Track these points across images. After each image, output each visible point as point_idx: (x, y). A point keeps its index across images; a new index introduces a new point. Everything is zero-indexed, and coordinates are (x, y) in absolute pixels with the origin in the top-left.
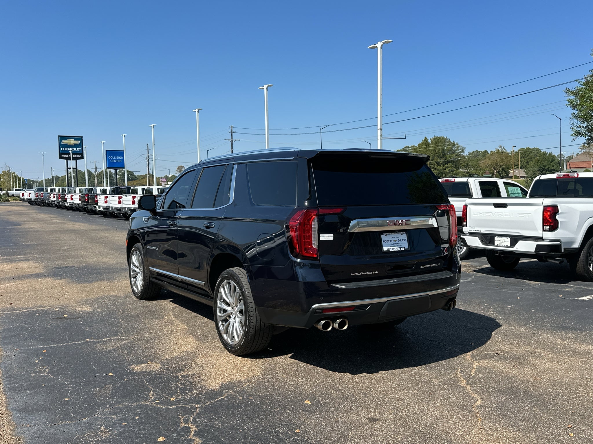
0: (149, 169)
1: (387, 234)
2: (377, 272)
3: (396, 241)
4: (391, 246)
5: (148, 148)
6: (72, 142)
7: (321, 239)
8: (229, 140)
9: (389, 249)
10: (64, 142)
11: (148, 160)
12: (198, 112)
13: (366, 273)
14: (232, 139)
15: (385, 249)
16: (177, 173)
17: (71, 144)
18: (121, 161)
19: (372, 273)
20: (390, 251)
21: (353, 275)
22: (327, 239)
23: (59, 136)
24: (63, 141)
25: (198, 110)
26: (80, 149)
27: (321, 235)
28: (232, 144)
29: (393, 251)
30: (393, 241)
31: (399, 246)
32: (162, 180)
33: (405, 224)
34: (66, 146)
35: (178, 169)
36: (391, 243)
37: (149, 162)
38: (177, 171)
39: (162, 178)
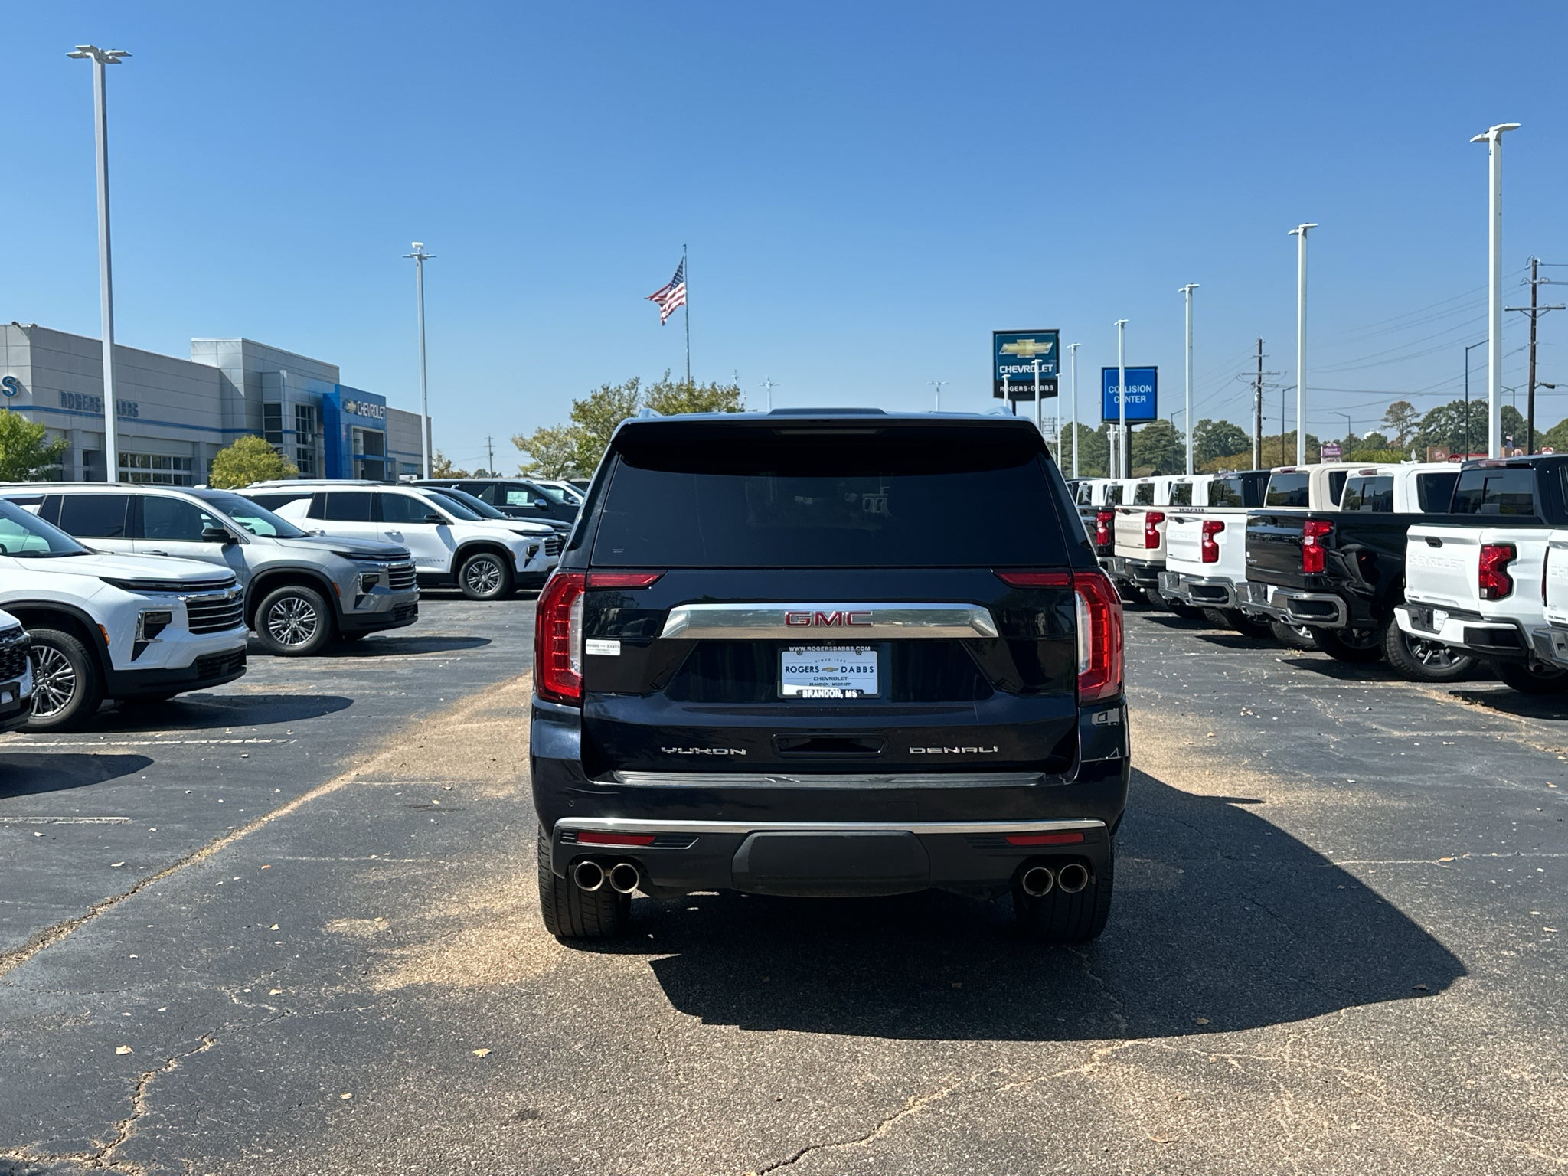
0: (1259, 418)
1: (803, 649)
2: (743, 752)
3: (832, 670)
4: (811, 684)
5: (1260, 353)
6: (1029, 347)
7: (589, 651)
8: (1521, 310)
9: (801, 691)
10: (1009, 348)
11: (1260, 390)
12: (1305, 234)
13: (707, 751)
14: (1534, 304)
15: (789, 690)
16: (1385, 427)
17: (1028, 352)
18: (1144, 398)
19: (726, 752)
20: (805, 696)
21: (669, 751)
22: (603, 653)
23: (995, 333)
24: (1006, 346)
25: (1305, 229)
26: (1050, 366)
27: (588, 642)
28: (1534, 323)
29: (816, 699)
30: (823, 670)
31: (840, 684)
32: (1326, 450)
33: (849, 623)
34: (1012, 359)
35: (1389, 413)
36: (814, 674)
37: (1260, 397)
38: (1386, 420)
39: (1329, 445)
